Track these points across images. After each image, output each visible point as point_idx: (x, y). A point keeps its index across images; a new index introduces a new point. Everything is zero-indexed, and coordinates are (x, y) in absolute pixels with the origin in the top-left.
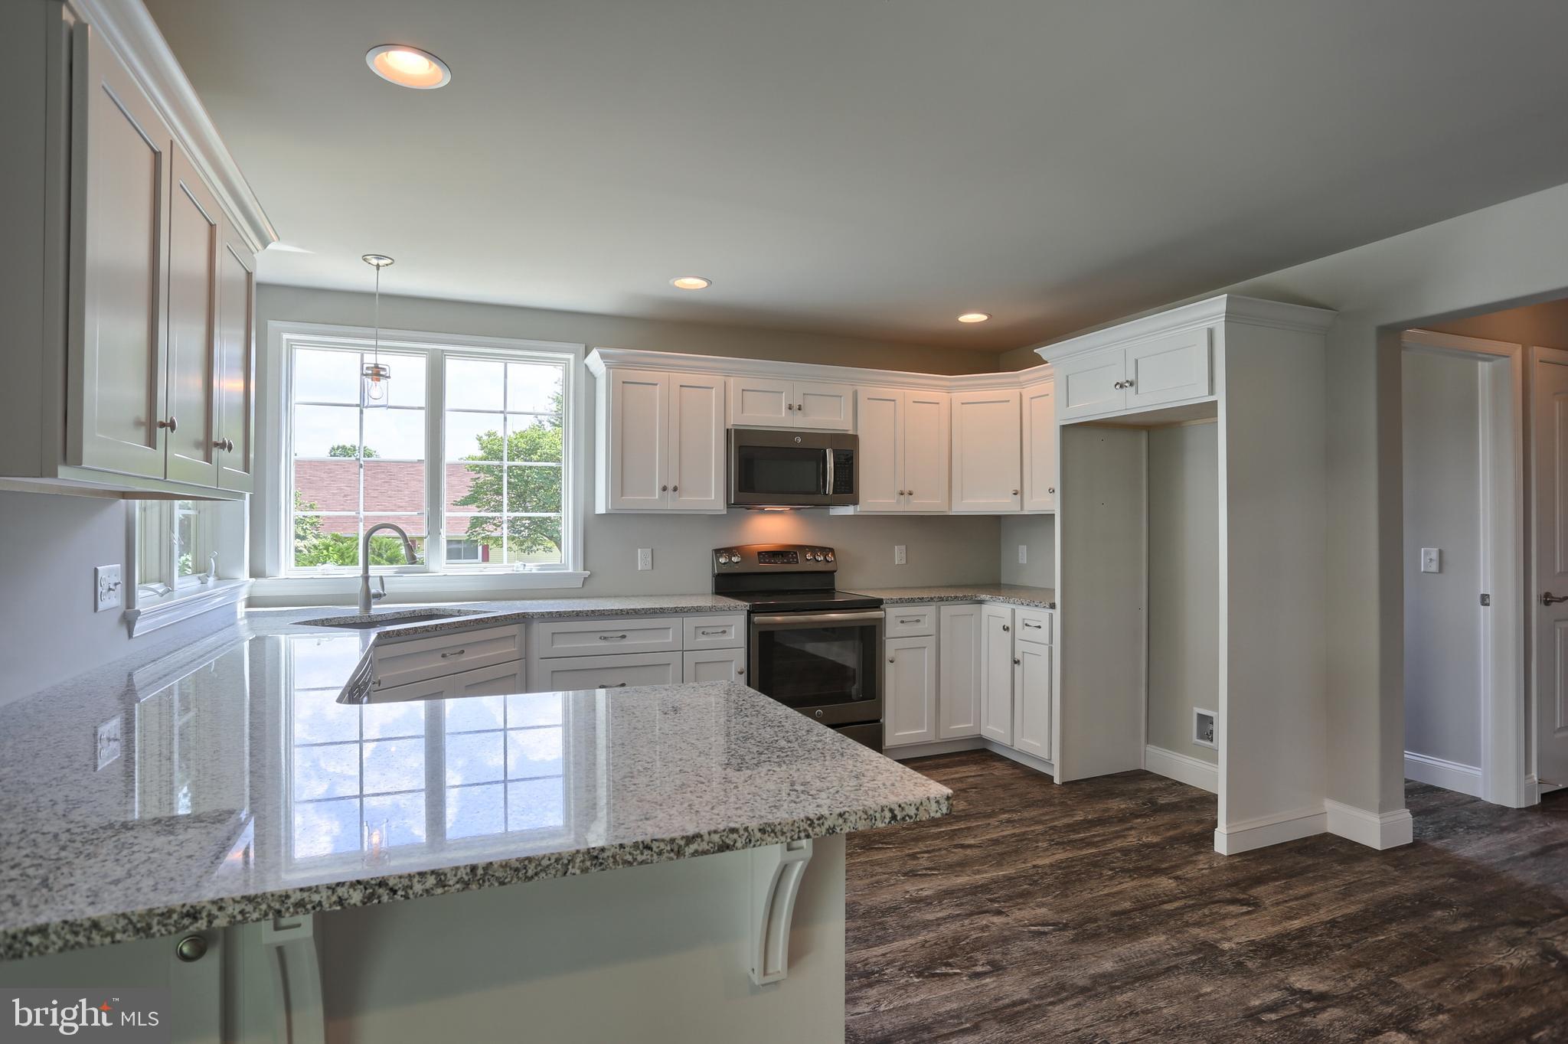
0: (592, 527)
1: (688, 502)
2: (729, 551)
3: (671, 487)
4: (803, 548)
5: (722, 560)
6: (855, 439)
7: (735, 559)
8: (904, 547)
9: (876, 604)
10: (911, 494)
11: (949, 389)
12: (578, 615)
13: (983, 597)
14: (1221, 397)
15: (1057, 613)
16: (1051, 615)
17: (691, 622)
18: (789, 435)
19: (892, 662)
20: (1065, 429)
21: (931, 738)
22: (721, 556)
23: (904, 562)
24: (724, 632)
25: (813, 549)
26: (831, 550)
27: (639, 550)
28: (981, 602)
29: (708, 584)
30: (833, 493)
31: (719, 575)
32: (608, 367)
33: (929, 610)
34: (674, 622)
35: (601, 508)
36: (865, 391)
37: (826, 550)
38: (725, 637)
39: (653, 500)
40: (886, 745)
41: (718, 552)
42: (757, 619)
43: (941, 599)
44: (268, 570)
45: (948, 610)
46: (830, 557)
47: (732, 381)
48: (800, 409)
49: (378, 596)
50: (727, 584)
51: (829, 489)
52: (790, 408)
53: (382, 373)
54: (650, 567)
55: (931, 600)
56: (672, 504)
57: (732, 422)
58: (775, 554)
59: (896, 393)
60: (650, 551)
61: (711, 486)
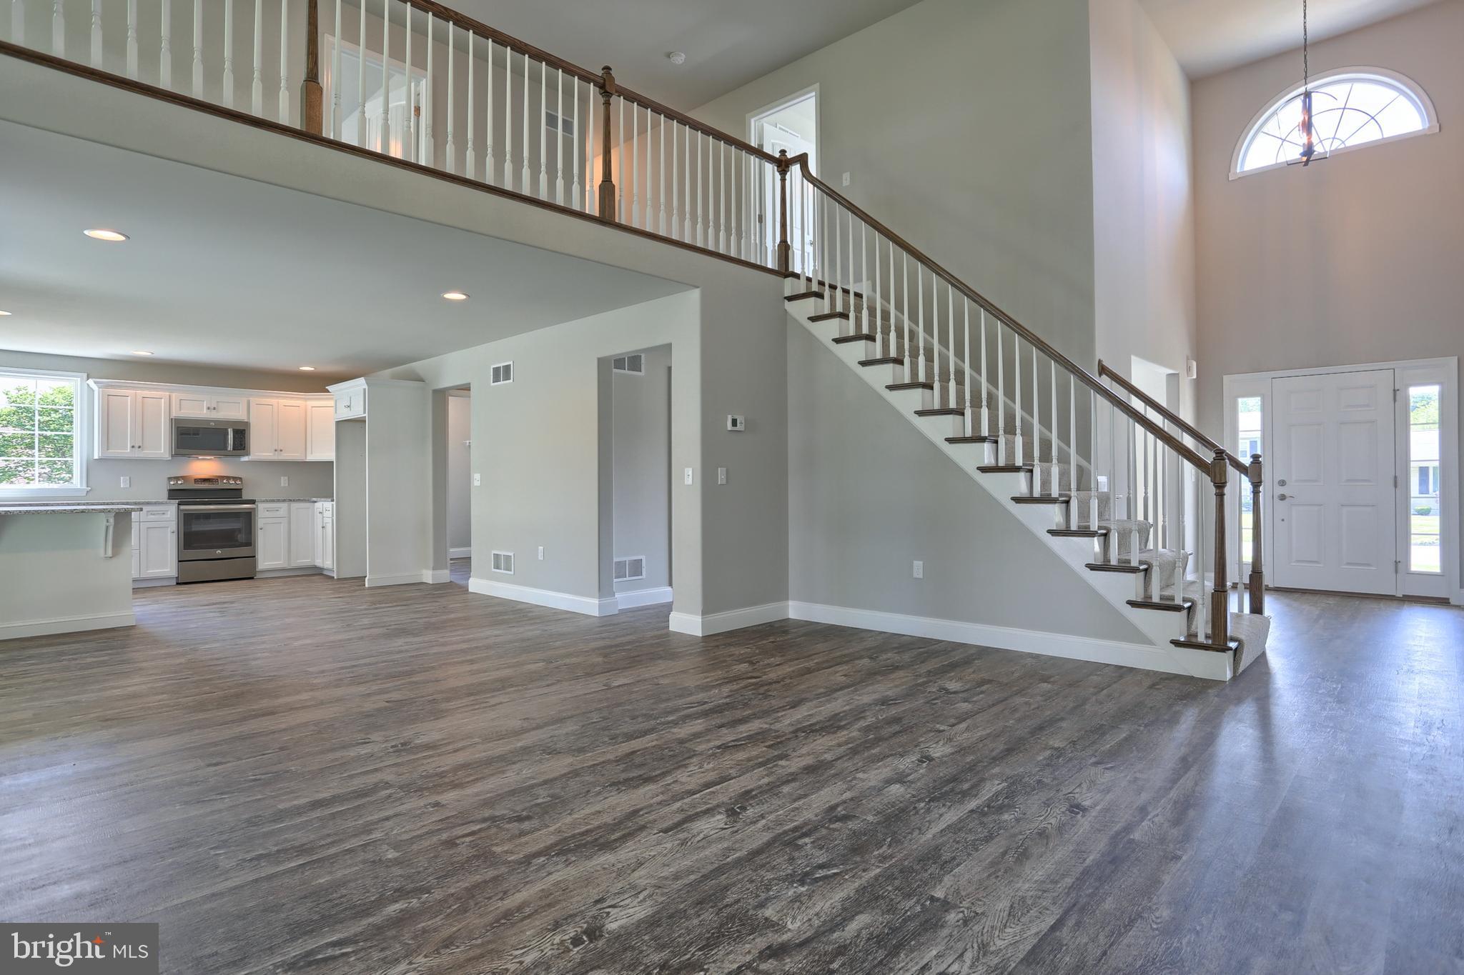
0: (92, 467)
1: (147, 453)
2: (177, 478)
3: (137, 445)
4: (223, 478)
5: (172, 483)
6: (247, 424)
7: (179, 482)
8: (286, 478)
9: (253, 502)
10: (281, 451)
11: (306, 400)
13: (315, 499)
14: (366, 415)
15: (334, 503)
16: (333, 505)
18: (208, 421)
19: (261, 529)
20: (338, 423)
21: (286, 566)
22: (179, 480)
23: (286, 483)
24: (163, 513)
25: (228, 478)
26: (240, 479)
27: (122, 478)
28: (315, 502)
29: (166, 494)
30: (234, 449)
31: (170, 490)
32: (99, 388)
33: (284, 506)
35: (96, 457)
36: (254, 400)
37: (235, 478)
38: (163, 515)
39: (127, 452)
40: (260, 568)
41: (170, 479)
42: (182, 507)
43: (292, 500)
45: (295, 506)
46: (238, 482)
47: (174, 395)
48: (214, 409)
50: (173, 494)
51: (230, 447)
52: (209, 408)
54: (128, 486)
55: (284, 501)
56: (138, 454)
57: (174, 415)
58: (205, 480)
59: (273, 401)
60: (128, 478)
61: (162, 445)
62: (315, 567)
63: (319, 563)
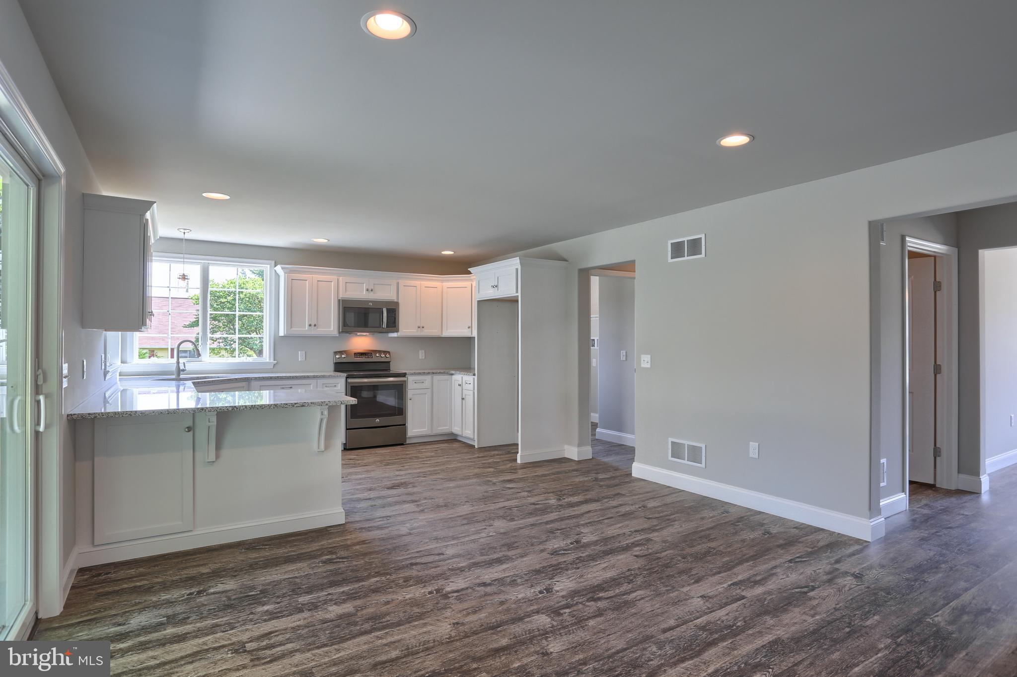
0: (278, 342)
1: (321, 331)
2: (341, 353)
3: (313, 324)
4: (375, 351)
5: (337, 356)
6: (397, 304)
7: (343, 356)
8: (423, 351)
9: (404, 375)
10: (423, 328)
11: (442, 281)
12: (271, 378)
13: (453, 372)
14: (519, 294)
15: (476, 377)
16: (474, 379)
17: (320, 381)
18: (368, 302)
19: (410, 399)
20: (479, 302)
21: (429, 433)
22: (337, 355)
23: (424, 358)
24: (335, 386)
25: (380, 352)
26: (389, 352)
27: (299, 352)
28: (452, 374)
29: (332, 367)
30: (387, 327)
31: (336, 363)
32: (285, 273)
33: (428, 378)
34: (313, 382)
35: (281, 334)
36: (402, 282)
37: (385, 352)
38: (336, 388)
39: (305, 330)
40: (409, 435)
41: (336, 353)
42: (350, 380)
43: (433, 373)
44: (128, 360)
45: (437, 378)
46: (388, 356)
47: (341, 278)
48: (372, 291)
49: (183, 370)
50: (340, 367)
51: (385, 325)
52: (367, 290)
53: (186, 277)
54: (304, 360)
55: (429, 373)
56: (314, 332)
57: (341, 296)
58: (362, 354)
59: (417, 283)
60: (304, 352)
61: (331, 324)
62: (452, 434)
63: (456, 430)
